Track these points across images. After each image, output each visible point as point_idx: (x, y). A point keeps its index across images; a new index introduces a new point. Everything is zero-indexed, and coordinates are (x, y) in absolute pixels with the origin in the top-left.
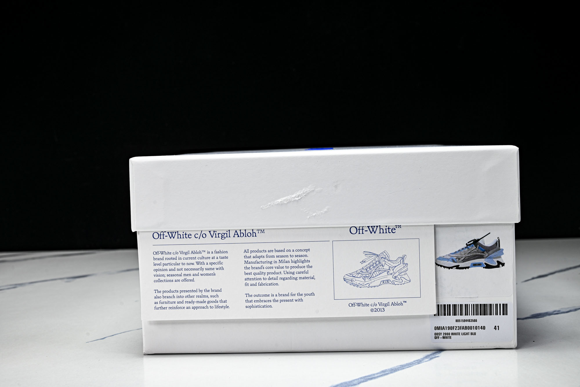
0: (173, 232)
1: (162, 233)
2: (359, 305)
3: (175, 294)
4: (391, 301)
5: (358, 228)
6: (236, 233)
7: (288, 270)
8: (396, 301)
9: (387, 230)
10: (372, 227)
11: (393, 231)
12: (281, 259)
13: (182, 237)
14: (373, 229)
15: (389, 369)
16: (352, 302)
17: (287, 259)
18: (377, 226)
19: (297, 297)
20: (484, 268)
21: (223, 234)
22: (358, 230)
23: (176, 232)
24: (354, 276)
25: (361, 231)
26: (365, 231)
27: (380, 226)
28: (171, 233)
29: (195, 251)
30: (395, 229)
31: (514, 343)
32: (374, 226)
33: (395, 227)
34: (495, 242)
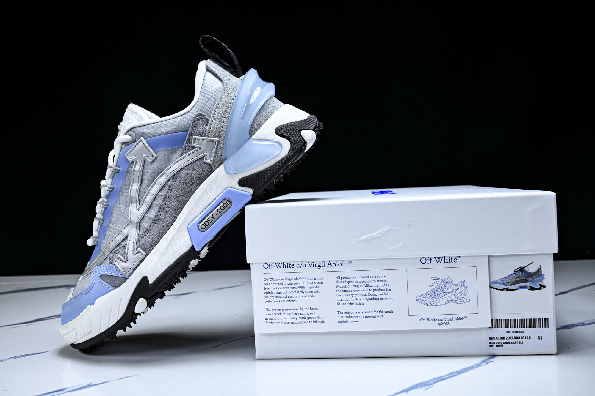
0: (280, 263)
1: (271, 264)
2: (428, 320)
3: (282, 312)
4: (454, 317)
5: (427, 259)
6: (330, 264)
7: (371, 292)
8: (458, 316)
9: (451, 260)
10: (438, 257)
11: (455, 261)
12: (365, 284)
13: (287, 267)
14: (439, 259)
15: (455, 372)
16: (423, 317)
17: (370, 284)
18: (442, 257)
19: (378, 314)
20: (529, 290)
21: (319, 265)
22: (427, 261)
23: (282, 263)
24: (424, 296)
25: (429, 261)
26: (433, 261)
27: (444, 257)
28: (278, 263)
29: (297, 278)
30: (457, 260)
31: (554, 350)
32: (440, 257)
33: (457, 258)
34: (538, 269)
